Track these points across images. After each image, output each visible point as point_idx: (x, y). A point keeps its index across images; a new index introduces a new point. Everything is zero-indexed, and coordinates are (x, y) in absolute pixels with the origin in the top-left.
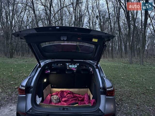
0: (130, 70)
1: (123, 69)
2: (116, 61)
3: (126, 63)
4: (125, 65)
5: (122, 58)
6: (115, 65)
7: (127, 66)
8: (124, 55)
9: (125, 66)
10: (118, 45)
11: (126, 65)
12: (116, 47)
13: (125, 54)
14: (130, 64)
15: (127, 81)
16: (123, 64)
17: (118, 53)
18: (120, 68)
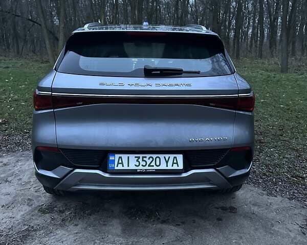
0: (281, 86)
1: (263, 85)
2: (246, 66)
3: (271, 71)
4: (269, 74)
5: (261, 58)
6: (244, 75)
7: (274, 77)
8: (266, 50)
9: (269, 76)
10: (254, 24)
11: (272, 74)
12: (248, 31)
13: (270, 47)
14: (282, 72)
15: (273, 108)
16: (263, 72)
17: (252, 45)
18: (256, 82)
